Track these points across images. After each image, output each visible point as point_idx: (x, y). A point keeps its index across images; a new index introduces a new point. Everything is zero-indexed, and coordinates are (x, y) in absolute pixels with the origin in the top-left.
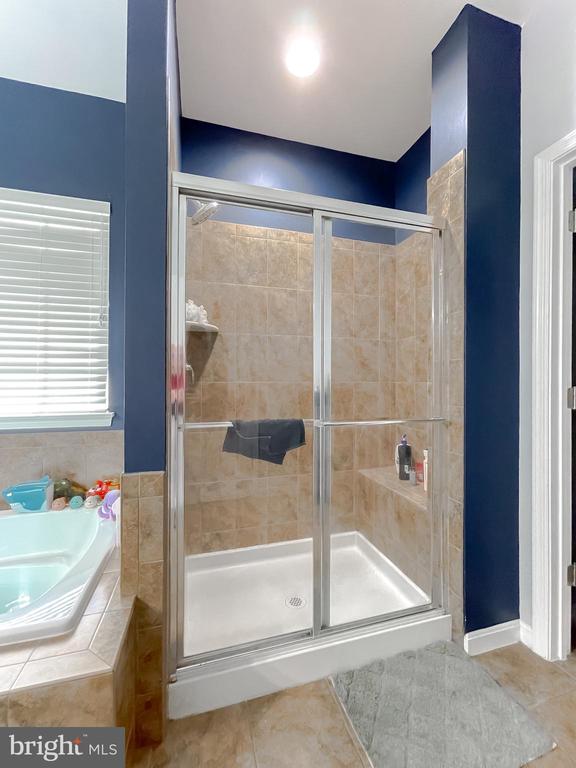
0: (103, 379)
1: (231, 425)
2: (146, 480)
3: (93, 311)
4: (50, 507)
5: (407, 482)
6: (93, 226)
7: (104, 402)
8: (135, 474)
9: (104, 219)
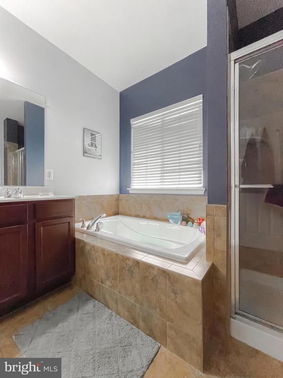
0: (201, 174)
2: (218, 208)
3: (196, 144)
4: (181, 224)
6: (196, 108)
7: (201, 184)
8: (212, 205)
9: (200, 103)
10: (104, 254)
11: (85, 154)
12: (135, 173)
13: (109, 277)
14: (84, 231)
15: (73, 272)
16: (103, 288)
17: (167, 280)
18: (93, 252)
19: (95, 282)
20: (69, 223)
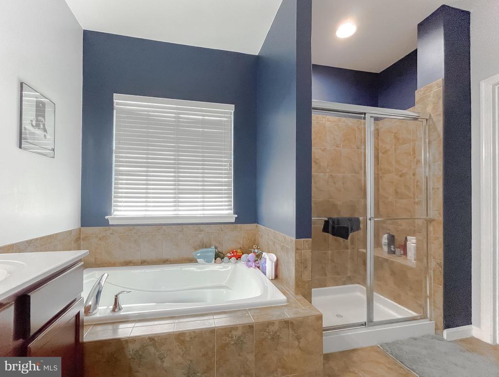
1: (326, 219)
2: (305, 242)
3: (225, 162)
4: (215, 262)
5: (394, 255)
6: (225, 117)
8: (301, 239)
9: (230, 113)
12: (122, 188)
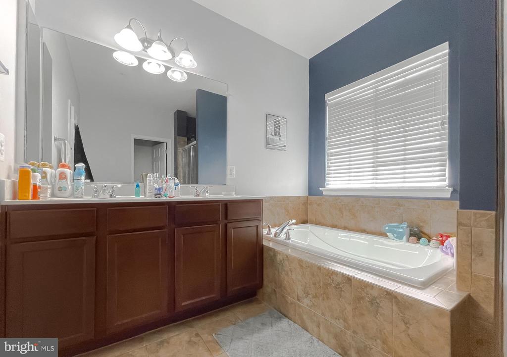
0: (444, 166)
2: (478, 215)
3: (437, 120)
4: (408, 241)
6: (436, 64)
7: (445, 180)
8: (468, 211)
9: (444, 55)
10: (301, 266)
11: (268, 146)
12: (332, 167)
13: (308, 294)
14: (270, 238)
15: (261, 285)
16: (300, 307)
17: (394, 304)
18: (287, 263)
19: (289, 299)
20: (257, 227)
